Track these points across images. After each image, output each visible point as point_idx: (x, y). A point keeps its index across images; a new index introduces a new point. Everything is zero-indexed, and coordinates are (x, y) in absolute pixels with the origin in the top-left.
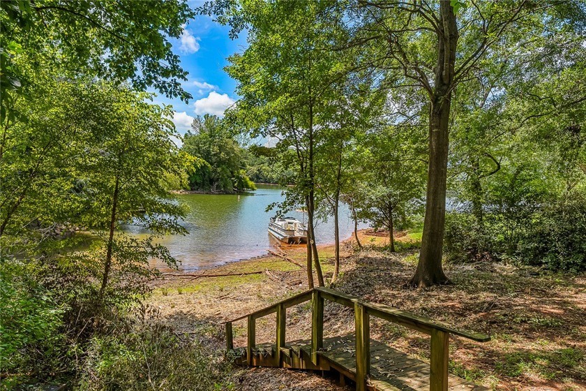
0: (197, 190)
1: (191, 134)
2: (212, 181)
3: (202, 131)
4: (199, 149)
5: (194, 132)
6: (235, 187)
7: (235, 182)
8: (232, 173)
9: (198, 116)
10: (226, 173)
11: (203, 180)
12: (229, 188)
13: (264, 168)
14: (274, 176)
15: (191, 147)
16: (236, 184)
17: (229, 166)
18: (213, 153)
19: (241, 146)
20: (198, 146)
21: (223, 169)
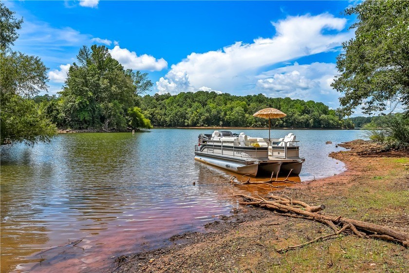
0: (87, 129)
1: (77, 67)
2: (103, 119)
3: (89, 63)
4: (86, 82)
5: (80, 65)
6: (129, 126)
7: (130, 121)
8: (126, 110)
9: (84, 47)
10: (118, 108)
11: (93, 118)
12: (122, 125)
13: (157, 111)
14: (167, 119)
15: (77, 80)
16: (130, 123)
17: (122, 101)
18: (103, 86)
19: (134, 84)
20: (85, 78)
21: (115, 104)
